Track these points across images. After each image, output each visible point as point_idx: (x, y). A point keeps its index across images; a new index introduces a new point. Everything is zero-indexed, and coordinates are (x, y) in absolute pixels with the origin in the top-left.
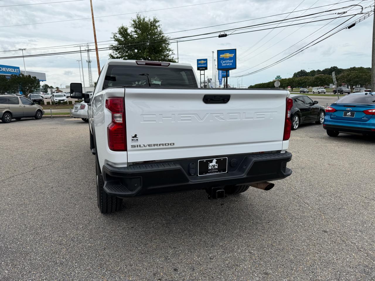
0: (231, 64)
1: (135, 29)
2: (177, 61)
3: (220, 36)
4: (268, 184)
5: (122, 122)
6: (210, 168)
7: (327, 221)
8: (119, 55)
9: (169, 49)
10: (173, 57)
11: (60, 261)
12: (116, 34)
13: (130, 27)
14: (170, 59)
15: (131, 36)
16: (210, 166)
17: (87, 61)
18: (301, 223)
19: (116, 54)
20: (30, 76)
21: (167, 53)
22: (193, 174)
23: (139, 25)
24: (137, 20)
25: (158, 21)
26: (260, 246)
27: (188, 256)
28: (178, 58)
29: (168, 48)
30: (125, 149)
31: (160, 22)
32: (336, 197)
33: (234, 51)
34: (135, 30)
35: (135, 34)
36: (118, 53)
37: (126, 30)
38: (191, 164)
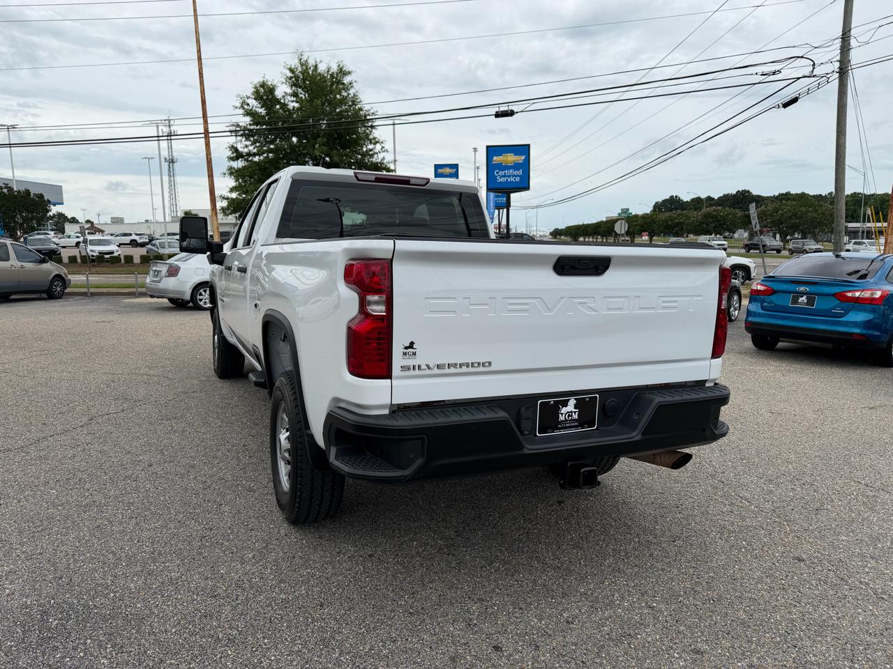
0: (518, 179)
1: (294, 88)
2: (392, 167)
3: (498, 115)
4: (680, 455)
5: (385, 314)
6: (562, 418)
7: (798, 537)
8: (254, 148)
9: (374, 138)
10: (384, 159)
11: (225, 634)
12: (248, 98)
13: (283, 83)
14: (377, 163)
15: (284, 106)
16: (562, 414)
17: (166, 159)
18: (744, 543)
19: (247, 146)
20: (28, 192)
21: (370, 147)
22: (527, 433)
23: (304, 80)
24: (300, 69)
25: (349, 73)
26: (668, 593)
27: (517, 617)
28: (395, 161)
29: (371, 137)
30: (388, 375)
31: (353, 74)
32: (804, 484)
33: (524, 149)
34: (294, 92)
35: (293, 101)
36: (252, 145)
37: (271, 90)
38: (524, 409)
